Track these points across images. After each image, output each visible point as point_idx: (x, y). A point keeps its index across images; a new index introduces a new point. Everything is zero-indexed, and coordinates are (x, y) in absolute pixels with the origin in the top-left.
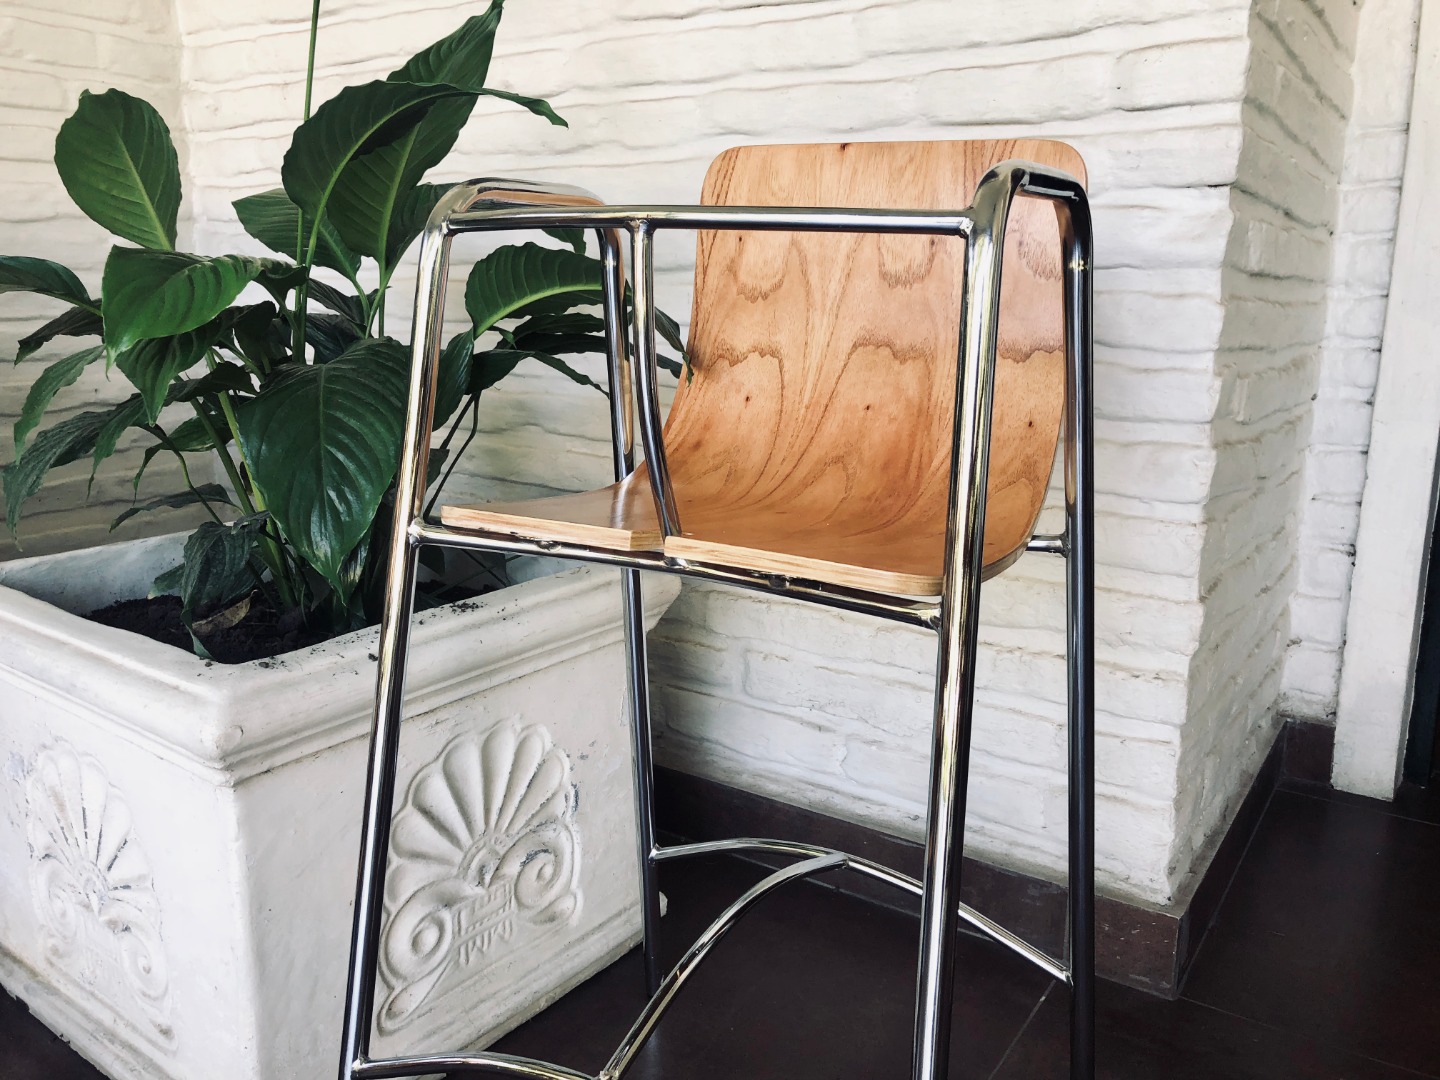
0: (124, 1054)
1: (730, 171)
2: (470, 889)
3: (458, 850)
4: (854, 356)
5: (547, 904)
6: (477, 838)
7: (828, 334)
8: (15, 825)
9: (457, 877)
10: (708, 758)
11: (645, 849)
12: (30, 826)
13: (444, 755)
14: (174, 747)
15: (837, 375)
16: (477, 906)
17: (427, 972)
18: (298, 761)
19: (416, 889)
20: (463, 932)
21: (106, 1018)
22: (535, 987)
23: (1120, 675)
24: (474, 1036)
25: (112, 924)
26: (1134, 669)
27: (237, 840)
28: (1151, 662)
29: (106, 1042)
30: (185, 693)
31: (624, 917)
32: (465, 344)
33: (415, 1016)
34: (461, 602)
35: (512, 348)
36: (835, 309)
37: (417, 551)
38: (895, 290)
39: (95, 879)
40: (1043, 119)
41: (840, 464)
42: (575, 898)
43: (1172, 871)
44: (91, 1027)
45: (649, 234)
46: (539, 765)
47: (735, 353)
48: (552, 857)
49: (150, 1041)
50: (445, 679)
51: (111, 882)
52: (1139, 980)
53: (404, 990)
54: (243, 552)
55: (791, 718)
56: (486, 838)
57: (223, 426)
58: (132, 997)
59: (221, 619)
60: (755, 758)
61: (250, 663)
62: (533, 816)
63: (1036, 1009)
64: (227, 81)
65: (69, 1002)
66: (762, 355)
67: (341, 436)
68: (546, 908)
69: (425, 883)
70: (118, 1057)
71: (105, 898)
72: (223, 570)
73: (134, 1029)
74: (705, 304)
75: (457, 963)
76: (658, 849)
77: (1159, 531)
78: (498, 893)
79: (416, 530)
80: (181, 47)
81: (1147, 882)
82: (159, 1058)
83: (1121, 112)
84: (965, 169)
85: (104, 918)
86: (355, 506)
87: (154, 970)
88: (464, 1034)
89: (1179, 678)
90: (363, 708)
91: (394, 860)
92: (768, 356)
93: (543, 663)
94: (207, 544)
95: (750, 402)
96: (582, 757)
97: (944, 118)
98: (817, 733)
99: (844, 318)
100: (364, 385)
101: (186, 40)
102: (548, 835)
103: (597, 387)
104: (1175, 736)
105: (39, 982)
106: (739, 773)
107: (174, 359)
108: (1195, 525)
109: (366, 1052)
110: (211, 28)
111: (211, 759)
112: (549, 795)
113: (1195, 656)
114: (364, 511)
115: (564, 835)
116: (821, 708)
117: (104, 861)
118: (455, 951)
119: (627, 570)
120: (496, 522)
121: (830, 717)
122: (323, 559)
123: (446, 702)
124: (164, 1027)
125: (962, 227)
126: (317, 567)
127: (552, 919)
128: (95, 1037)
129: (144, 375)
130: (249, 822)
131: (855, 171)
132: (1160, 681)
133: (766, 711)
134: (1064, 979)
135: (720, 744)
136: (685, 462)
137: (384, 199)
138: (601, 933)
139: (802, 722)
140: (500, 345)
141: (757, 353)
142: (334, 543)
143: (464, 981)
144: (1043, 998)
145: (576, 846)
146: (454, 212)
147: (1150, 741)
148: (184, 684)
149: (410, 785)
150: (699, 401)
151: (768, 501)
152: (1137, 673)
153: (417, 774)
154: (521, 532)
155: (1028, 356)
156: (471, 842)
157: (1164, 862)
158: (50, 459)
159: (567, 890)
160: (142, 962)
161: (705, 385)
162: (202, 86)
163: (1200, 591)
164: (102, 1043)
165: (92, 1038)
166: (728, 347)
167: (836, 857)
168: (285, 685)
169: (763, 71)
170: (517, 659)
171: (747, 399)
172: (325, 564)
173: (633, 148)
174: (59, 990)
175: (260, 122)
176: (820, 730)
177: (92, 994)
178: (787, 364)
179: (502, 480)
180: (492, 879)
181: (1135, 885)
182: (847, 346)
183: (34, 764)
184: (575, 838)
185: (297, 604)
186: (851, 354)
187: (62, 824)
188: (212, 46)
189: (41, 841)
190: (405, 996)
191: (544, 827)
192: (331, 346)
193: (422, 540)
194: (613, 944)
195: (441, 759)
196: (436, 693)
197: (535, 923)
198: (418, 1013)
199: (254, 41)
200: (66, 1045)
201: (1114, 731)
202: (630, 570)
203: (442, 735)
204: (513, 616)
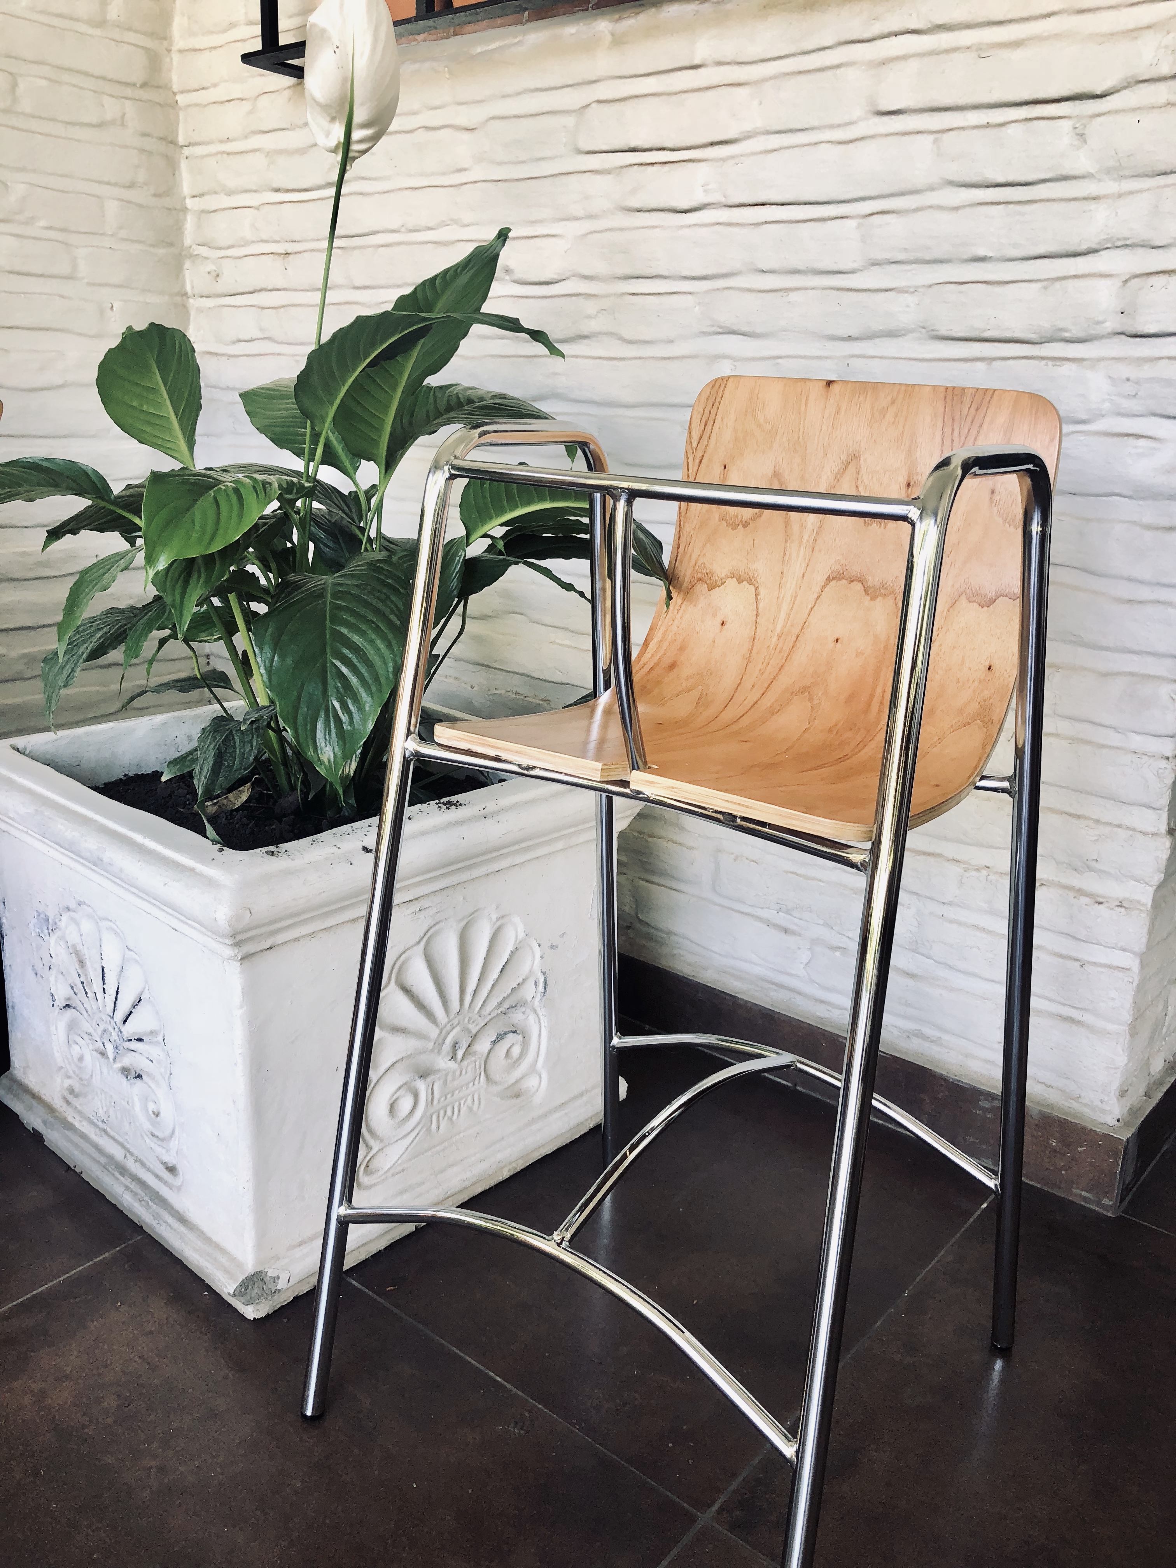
0: (133, 1186)
1: (718, 400)
2: (443, 1063)
3: (434, 1026)
4: (827, 589)
5: (513, 1081)
6: (452, 1017)
7: (804, 565)
8: (38, 975)
9: (432, 1051)
10: (675, 952)
11: (608, 1037)
12: (52, 979)
13: (425, 939)
14: (190, 922)
15: (809, 607)
16: (449, 1078)
17: (401, 1136)
18: (296, 940)
19: (395, 1060)
20: (435, 1102)
21: (118, 1153)
22: (500, 1156)
23: (1084, 900)
24: (442, 1197)
25: (125, 1071)
26: (1098, 896)
27: (241, 1007)
28: (1114, 890)
29: (117, 1174)
30: (201, 875)
31: (585, 1098)
32: (457, 552)
33: (390, 1174)
34: (445, 800)
35: (500, 553)
36: (811, 542)
37: (412, 764)
38: (869, 527)
39: (111, 1029)
40: (1043, 340)
41: (807, 694)
42: (540, 1077)
43: (1123, 1093)
44: (103, 1160)
45: (629, 503)
46: (512, 952)
47: (713, 578)
48: (520, 1037)
49: (157, 1176)
50: (429, 871)
51: (126, 1035)
52: (1081, 1195)
53: (381, 1150)
54: (252, 746)
55: (759, 919)
56: (461, 1017)
57: (229, 619)
58: (142, 1136)
59: (225, 802)
60: (720, 955)
61: (258, 850)
62: (504, 999)
63: (978, 1213)
64: (230, 247)
65: (84, 1136)
66: (740, 581)
67: (346, 651)
68: (513, 1084)
69: (403, 1055)
70: (127, 1188)
71: (121, 1048)
72: (234, 763)
73: (143, 1165)
74: (688, 528)
75: (429, 1130)
76: (620, 1038)
77: (1132, 761)
78: (469, 1069)
79: (413, 745)
80: (185, 210)
81: (1097, 1103)
82: (164, 1191)
83: (1123, 337)
84: (944, 415)
85: (118, 1065)
86: (356, 717)
87: (162, 1114)
88: (436, 1194)
89: (1142, 908)
90: (357, 894)
91: (378, 1033)
92: (745, 583)
93: (518, 859)
94: (220, 739)
95: (725, 627)
96: (552, 947)
97: (944, 332)
98: (783, 935)
99: (820, 551)
100: (365, 601)
101: (189, 202)
102: (517, 1017)
103: (582, 594)
104: (1134, 964)
105: (56, 1118)
106: (705, 969)
107: (199, 577)
108: (1168, 758)
109: (350, 1200)
110: (216, 193)
111: (224, 936)
112: (520, 980)
113: (1161, 886)
114: (364, 721)
115: (532, 1018)
116: (788, 912)
117: (120, 1015)
118: (427, 1118)
119: (601, 795)
120: (483, 745)
121: (796, 920)
122: (327, 763)
123: (430, 891)
124: (169, 1165)
125: (909, 516)
126: (322, 770)
127: (517, 1096)
128: (107, 1170)
129: (174, 590)
130: (251, 992)
131: (838, 411)
132: (1123, 910)
133: (733, 910)
134: (993, 1187)
135: (688, 939)
136: (659, 683)
137: (386, 408)
138: (563, 1112)
139: (769, 923)
140: (491, 549)
141: (735, 579)
142: (337, 749)
143: (434, 1146)
144: (985, 1205)
145: (543, 1029)
146: (456, 458)
147: (1110, 967)
148: (199, 867)
149: (395, 964)
150: (676, 622)
151: (735, 728)
152: (1101, 900)
153: (400, 956)
154: (504, 756)
155: (992, 601)
156: (446, 1020)
157: (1115, 1086)
158: (83, 653)
159: (533, 1069)
160: (151, 1107)
161: (683, 606)
162: (204, 251)
163: (1169, 824)
164: (113, 1175)
165: (104, 1170)
166: (708, 571)
167: (785, 1058)
168: (287, 873)
169: (765, 272)
170: (494, 854)
171: (723, 624)
172: (329, 769)
173: (631, 342)
174: (74, 1126)
175: (260, 290)
176: (786, 932)
177: (105, 1131)
178: (762, 592)
179: (487, 666)
180: (464, 1055)
181: (1085, 1105)
182: (821, 579)
183: (58, 923)
184: (542, 1021)
185: (293, 788)
186: (824, 587)
187: (82, 979)
188: (215, 211)
189: (62, 993)
190: (381, 1156)
191: (514, 1009)
192: (331, 544)
193: (417, 754)
194: (573, 1122)
195: (423, 943)
196: (420, 884)
197: (502, 1098)
198: (391, 1171)
199: (257, 208)
200: (79, 1176)
201: (1074, 954)
202: (604, 794)
203: (424, 921)
204: (493, 814)
